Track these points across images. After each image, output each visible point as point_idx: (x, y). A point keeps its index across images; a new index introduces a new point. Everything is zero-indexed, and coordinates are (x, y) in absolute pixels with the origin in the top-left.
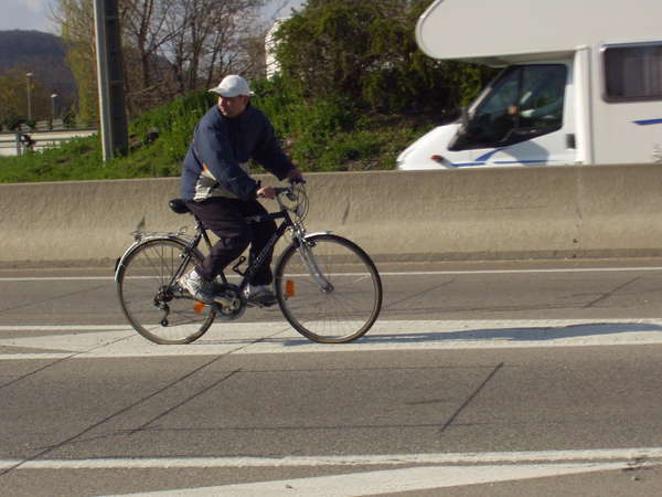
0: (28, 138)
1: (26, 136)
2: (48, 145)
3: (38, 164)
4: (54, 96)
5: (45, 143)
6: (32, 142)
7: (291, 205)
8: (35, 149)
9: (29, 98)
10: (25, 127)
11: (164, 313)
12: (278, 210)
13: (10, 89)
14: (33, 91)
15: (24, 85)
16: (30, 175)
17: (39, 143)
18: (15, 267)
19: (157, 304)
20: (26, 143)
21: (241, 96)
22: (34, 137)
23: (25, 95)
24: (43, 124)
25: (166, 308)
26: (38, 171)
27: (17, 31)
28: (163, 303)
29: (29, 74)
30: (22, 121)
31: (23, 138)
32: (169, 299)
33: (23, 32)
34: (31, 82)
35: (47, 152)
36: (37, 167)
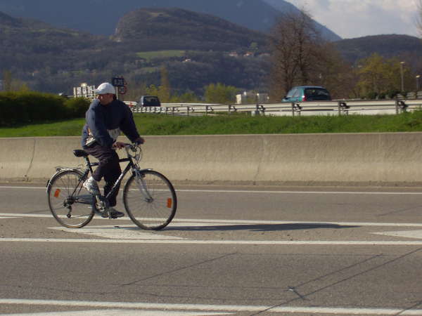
0: (403, 104)
1: (402, 102)
2: (416, 108)
3: (411, 120)
4: (418, 77)
5: (414, 107)
6: (405, 106)
7: (133, 154)
8: (408, 110)
9: (402, 77)
10: (400, 96)
11: (68, 210)
12: (127, 157)
13: (390, 71)
14: (405, 73)
15: (398, 69)
16: (405, 126)
17: (410, 107)
18: (396, 185)
19: (65, 205)
20: (402, 107)
21: (108, 94)
22: (407, 102)
23: (400, 75)
24: (411, 94)
25: (70, 208)
26: (410, 125)
27: (393, 35)
28: (68, 205)
29: (402, 63)
30: (398, 92)
31: (400, 103)
32: (72, 203)
33: (397, 35)
34: (404, 68)
35: (416, 112)
36: (410, 121)
